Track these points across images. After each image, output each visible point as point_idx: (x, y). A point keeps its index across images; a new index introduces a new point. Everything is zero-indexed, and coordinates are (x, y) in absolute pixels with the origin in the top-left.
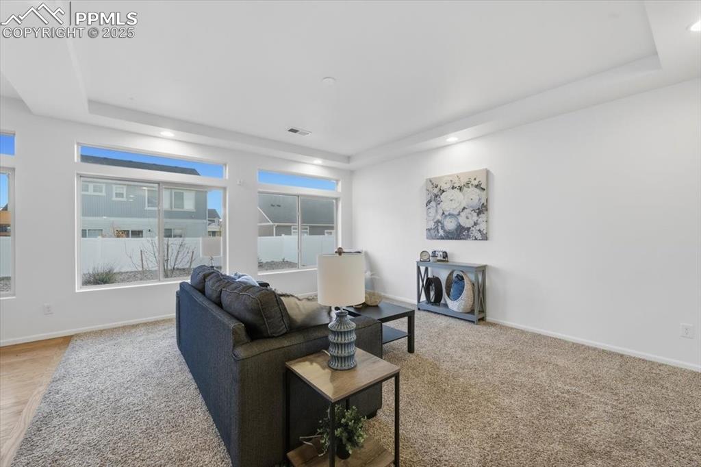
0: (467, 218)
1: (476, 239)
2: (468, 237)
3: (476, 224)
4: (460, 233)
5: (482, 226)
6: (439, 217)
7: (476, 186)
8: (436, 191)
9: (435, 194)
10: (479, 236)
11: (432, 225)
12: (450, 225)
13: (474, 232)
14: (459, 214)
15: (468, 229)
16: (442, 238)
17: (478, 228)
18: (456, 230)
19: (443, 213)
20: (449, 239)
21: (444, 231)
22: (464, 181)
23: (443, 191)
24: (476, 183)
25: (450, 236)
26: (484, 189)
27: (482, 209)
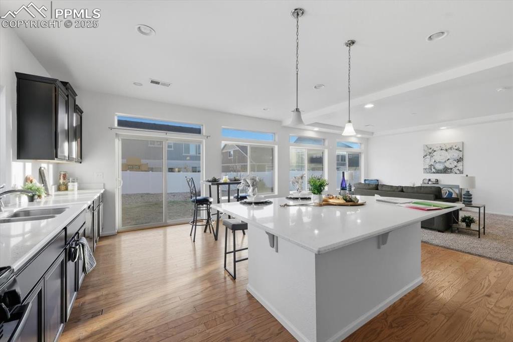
0: (450, 164)
1: (456, 173)
2: (451, 172)
3: (456, 166)
4: (446, 170)
5: (460, 168)
6: (432, 163)
7: (457, 149)
8: (430, 151)
9: (430, 152)
10: (458, 172)
11: (427, 167)
12: (440, 167)
13: (455, 170)
14: (445, 162)
15: (451, 169)
16: (434, 173)
17: (457, 168)
18: (444, 169)
19: (435, 161)
20: (438, 173)
21: (436, 170)
22: (448, 147)
23: (435, 151)
24: (457, 148)
25: (438, 172)
26: (461, 151)
27: (460, 160)
